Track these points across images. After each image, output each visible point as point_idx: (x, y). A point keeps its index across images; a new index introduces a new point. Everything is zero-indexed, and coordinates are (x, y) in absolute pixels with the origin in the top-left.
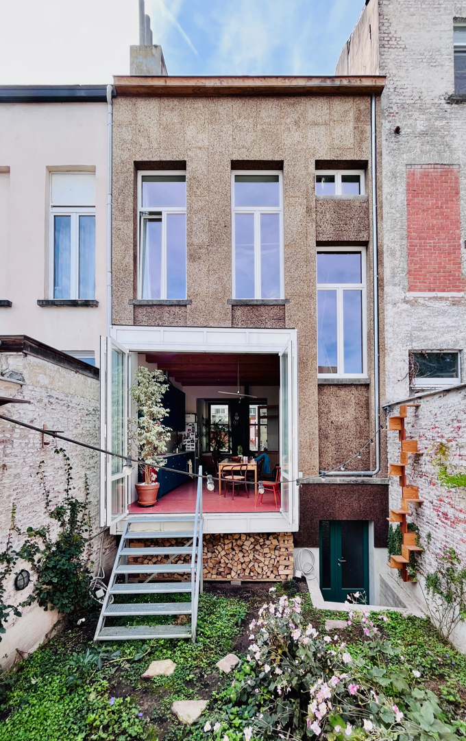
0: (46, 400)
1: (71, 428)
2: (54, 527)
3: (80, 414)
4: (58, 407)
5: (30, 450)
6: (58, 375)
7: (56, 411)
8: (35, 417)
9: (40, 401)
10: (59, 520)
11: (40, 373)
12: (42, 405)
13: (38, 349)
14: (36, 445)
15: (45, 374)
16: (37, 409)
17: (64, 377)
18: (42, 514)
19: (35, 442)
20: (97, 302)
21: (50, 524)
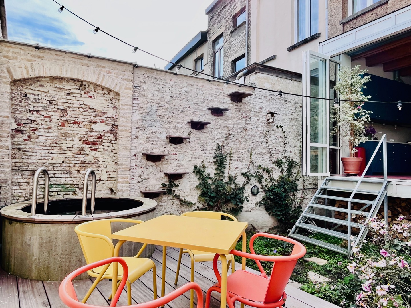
0: (269, 97)
1: (288, 114)
2: (277, 171)
3: (294, 106)
4: (278, 101)
5: (260, 124)
6: (278, 82)
7: (276, 103)
8: (263, 106)
10: (279, 168)
11: (265, 82)
12: (267, 99)
13: (264, 69)
15: (269, 82)
16: (264, 102)
17: (282, 83)
18: (268, 161)
19: (263, 119)
20: (319, 34)
21: (273, 168)
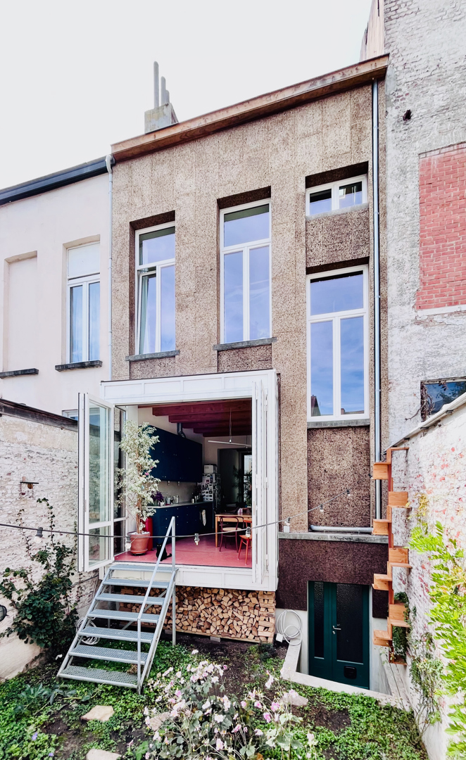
0: (25, 455)
1: (56, 480)
2: (38, 569)
3: (66, 467)
4: (40, 461)
5: (7, 500)
6: (40, 431)
7: (37, 465)
8: (13, 470)
9: (18, 455)
10: (43, 563)
11: (17, 431)
12: (22, 459)
13: (14, 409)
14: (15, 495)
15: (24, 431)
16: (15, 463)
17: (47, 433)
18: (23, 557)
19: (14, 492)
20: (101, 362)
21: (32, 566)
